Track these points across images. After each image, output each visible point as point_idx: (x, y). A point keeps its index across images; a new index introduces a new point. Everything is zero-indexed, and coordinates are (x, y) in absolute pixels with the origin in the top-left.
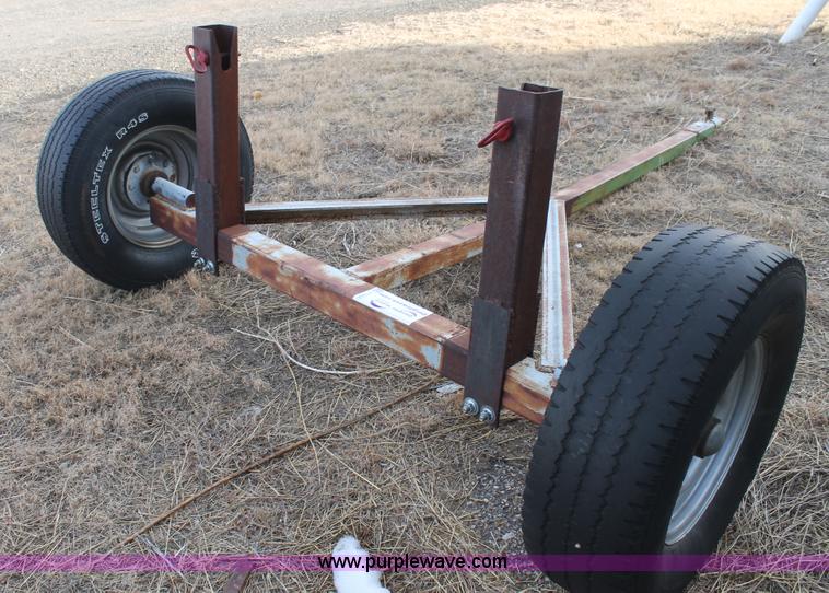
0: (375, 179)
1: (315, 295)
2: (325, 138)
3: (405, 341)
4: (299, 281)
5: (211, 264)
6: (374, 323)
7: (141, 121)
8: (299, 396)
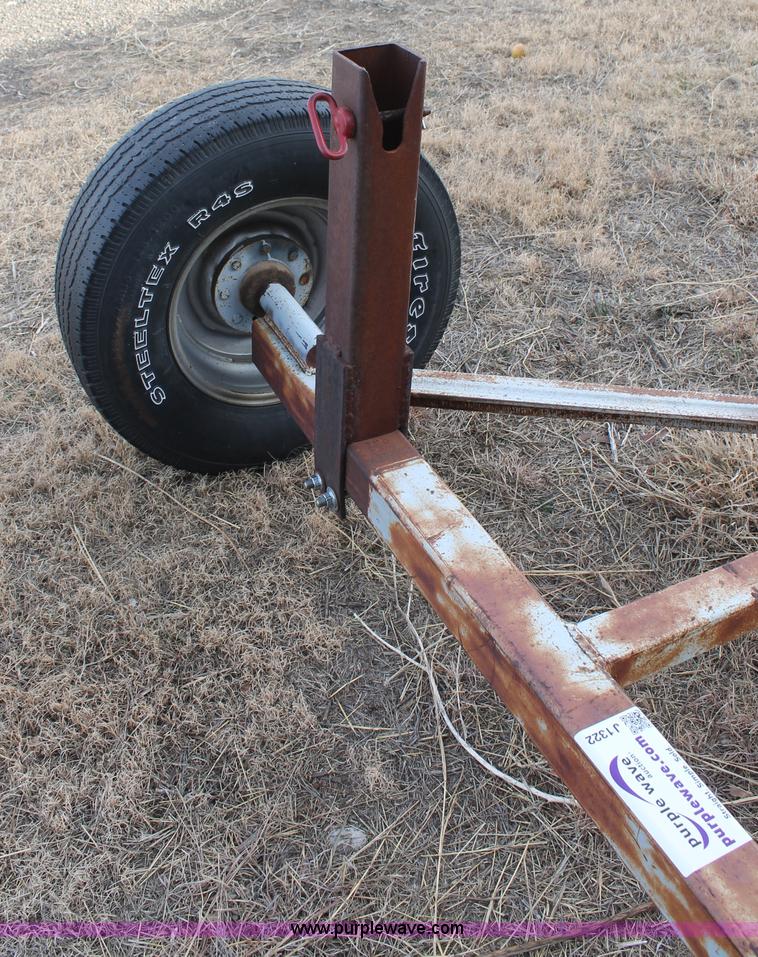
0: (693, 270)
2: (618, 161)
5: (332, 494)
7: (238, 195)
8: (444, 827)
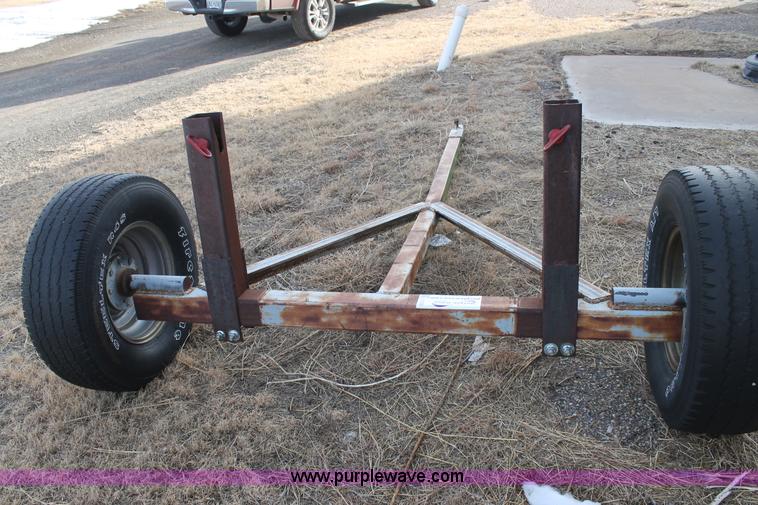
1: (372, 319)
3: (478, 323)
4: (351, 313)
5: (235, 332)
6: (444, 321)
7: (121, 222)
